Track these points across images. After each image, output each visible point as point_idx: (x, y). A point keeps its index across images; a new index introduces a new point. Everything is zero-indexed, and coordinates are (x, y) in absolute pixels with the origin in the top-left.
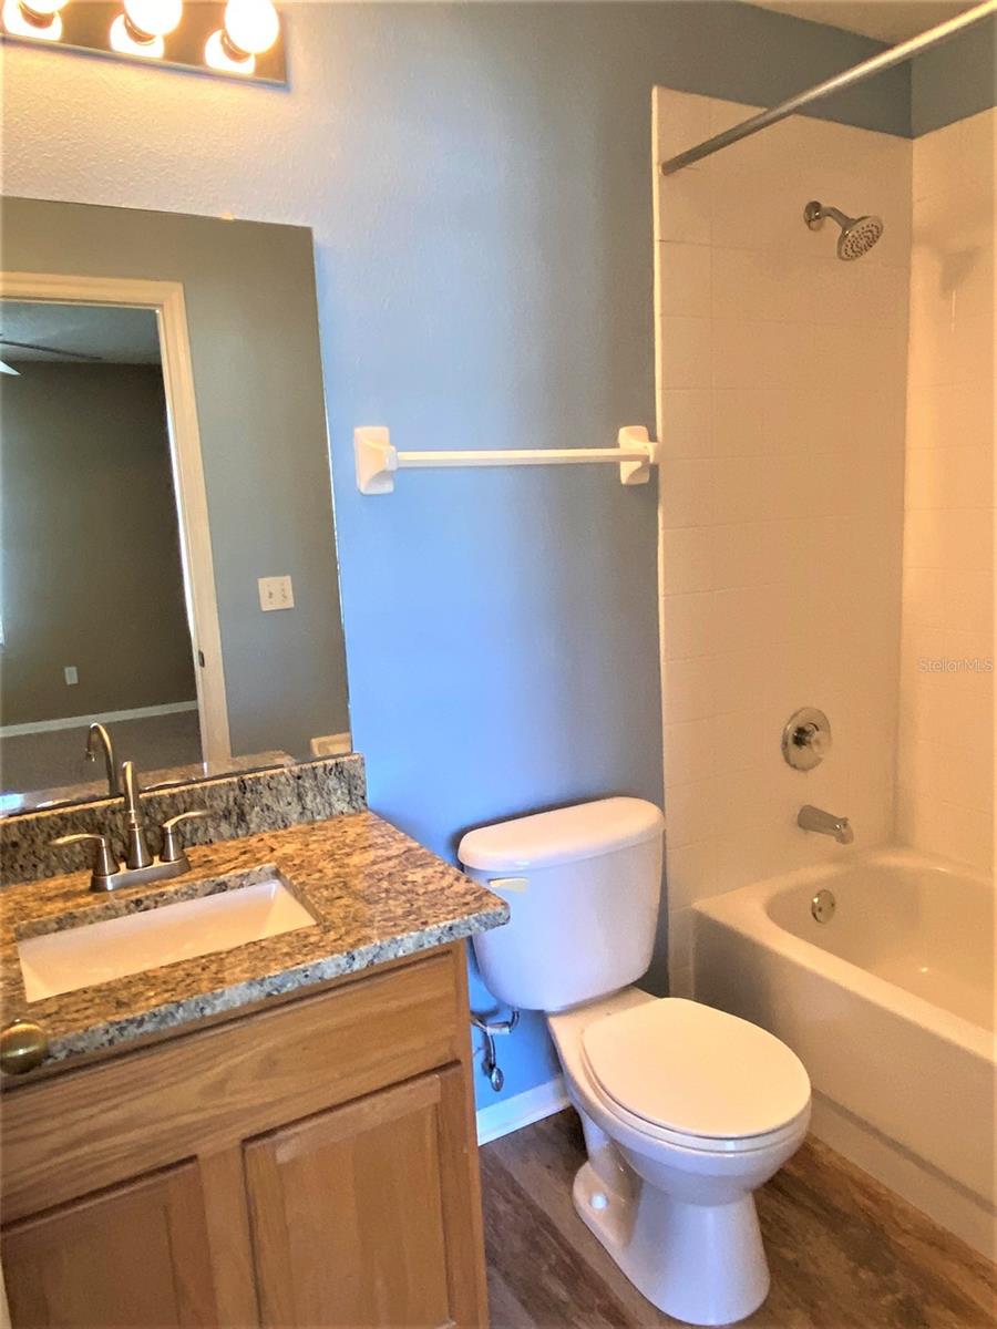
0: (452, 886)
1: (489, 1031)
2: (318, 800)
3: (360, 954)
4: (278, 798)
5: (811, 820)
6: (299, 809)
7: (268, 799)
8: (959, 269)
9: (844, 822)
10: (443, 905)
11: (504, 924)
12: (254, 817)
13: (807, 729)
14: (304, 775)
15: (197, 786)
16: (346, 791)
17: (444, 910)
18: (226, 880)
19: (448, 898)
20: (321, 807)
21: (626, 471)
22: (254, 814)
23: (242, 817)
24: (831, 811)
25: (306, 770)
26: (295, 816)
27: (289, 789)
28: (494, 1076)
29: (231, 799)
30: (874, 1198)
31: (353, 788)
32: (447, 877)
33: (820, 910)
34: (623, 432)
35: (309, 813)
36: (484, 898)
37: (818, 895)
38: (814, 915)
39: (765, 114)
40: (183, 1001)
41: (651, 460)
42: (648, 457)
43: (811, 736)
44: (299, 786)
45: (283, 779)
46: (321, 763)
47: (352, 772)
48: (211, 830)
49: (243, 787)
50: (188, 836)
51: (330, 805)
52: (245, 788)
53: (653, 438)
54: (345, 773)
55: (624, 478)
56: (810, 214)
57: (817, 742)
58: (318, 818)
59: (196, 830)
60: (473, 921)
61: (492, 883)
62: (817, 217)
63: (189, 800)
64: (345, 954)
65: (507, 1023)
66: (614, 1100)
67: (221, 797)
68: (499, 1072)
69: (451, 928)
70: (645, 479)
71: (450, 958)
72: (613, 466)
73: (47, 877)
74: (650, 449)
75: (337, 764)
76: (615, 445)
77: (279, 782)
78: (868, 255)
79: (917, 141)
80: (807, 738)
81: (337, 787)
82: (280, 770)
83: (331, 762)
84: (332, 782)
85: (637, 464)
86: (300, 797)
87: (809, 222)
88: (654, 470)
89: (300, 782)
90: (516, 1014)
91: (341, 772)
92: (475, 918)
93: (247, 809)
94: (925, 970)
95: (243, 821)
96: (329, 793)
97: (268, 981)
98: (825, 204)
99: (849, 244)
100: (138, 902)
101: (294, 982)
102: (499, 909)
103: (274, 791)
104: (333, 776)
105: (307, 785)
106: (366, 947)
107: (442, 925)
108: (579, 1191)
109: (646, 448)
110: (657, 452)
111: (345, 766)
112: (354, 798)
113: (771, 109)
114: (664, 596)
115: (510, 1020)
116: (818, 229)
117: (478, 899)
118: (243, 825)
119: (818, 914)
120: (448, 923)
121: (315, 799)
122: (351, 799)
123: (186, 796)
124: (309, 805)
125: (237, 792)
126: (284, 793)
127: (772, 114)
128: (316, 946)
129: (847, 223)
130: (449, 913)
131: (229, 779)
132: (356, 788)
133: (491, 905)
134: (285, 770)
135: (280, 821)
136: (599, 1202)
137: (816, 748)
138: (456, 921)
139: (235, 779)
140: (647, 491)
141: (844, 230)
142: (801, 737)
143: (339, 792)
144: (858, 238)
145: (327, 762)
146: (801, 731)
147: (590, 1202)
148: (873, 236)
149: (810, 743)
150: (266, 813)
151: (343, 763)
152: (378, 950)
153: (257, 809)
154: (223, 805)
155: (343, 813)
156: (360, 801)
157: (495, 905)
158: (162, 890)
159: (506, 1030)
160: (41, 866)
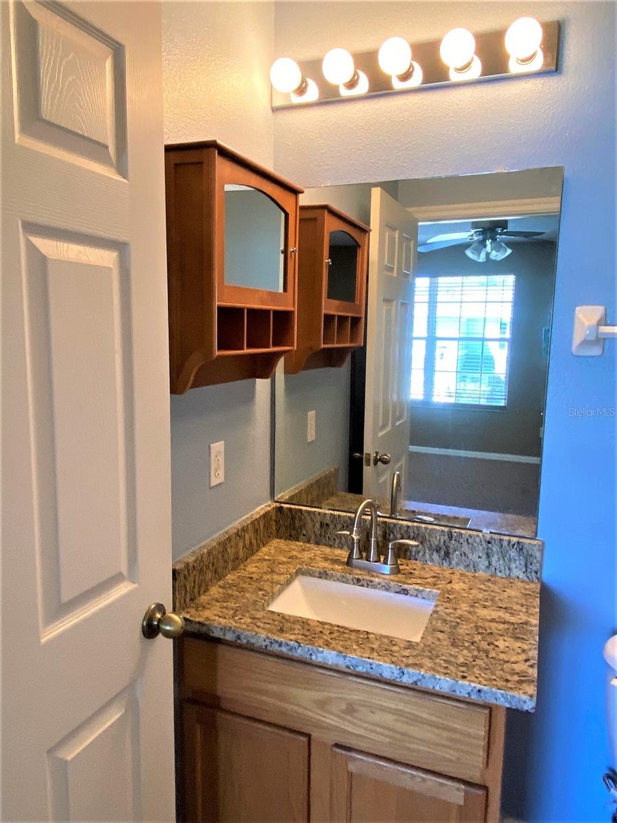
0: (516, 663)
2: (501, 562)
3: (408, 673)
4: (473, 550)
6: (487, 563)
7: (465, 548)
10: (492, 672)
12: (455, 557)
14: (493, 541)
15: (423, 526)
16: (523, 563)
17: (488, 676)
18: (408, 589)
19: (502, 670)
20: (503, 568)
22: (455, 556)
23: (447, 554)
25: (495, 540)
26: (483, 567)
27: (481, 548)
29: (442, 541)
31: (529, 564)
32: (523, 655)
35: (493, 569)
40: (302, 645)
44: (488, 548)
45: (478, 540)
46: (507, 538)
47: (530, 552)
48: (427, 555)
49: (450, 536)
50: (413, 554)
51: (509, 569)
52: (452, 537)
54: (524, 551)
58: (499, 574)
59: (419, 552)
60: (500, 696)
63: (416, 532)
64: (398, 668)
67: (436, 537)
69: (480, 691)
73: (339, 547)
75: (518, 542)
77: (475, 541)
81: (517, 558)
82: (478, 533)
83: (514, 540)
84: (513, 553)
86: (488, 556)
89: (490, 545)
91: (521, 549)
92: (502, 694)
93: (451, 551)
95: (448, 557)
96: (510, 560)
97: (348, 659)
100: (358, 580)
101: (363, 668)
103: (470, 546)
104: (514, 550)
105: (494, 549)
106: (413, 671)
107: (475, 685)
111: (525, 546)
112: (529, 570)
118: (447, 559)
121: (499, 560)
122: (526, 571)
123: (415, 529)
124: (494, 563)
125: (446, 537)
126: (477, 549)
128: (392, 653)
130: (489, 680)
131: (443, 528)
132: (531, 564)
134: (480, 534)
135: (472, 566)
138: (485, 688)
139: (446, 529)
143: (518, 562)
145: (512, 538)
150: (463, 558)
151: (524, 543)
152: (421, 677)
153: (457, 552)
154: (437, 543)
155: (518, 578)
156: (534, 574)
158: (372, 579)
160: (337, 541)
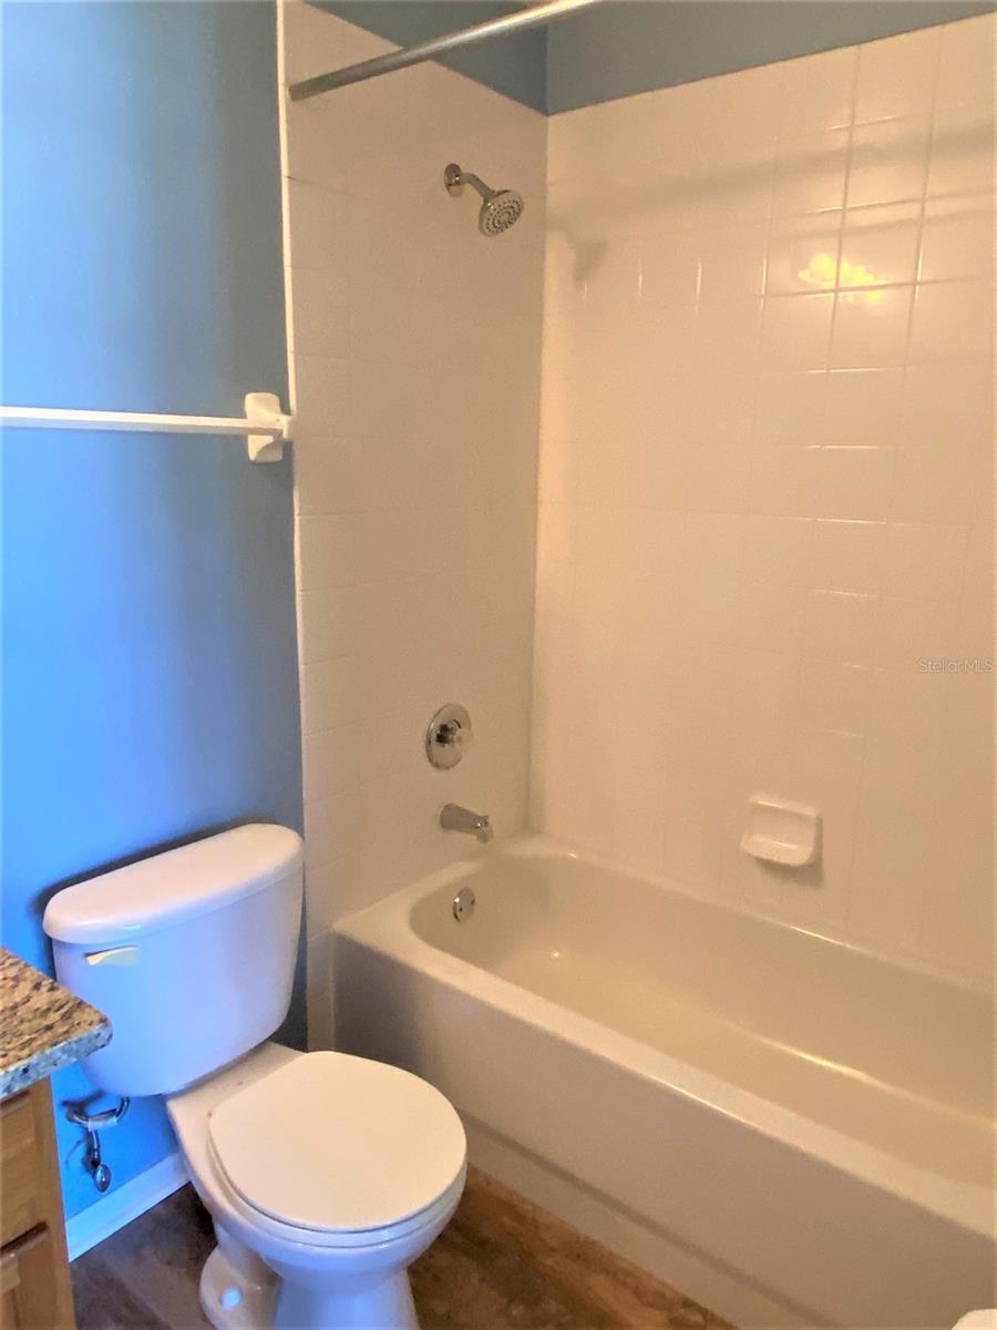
0: (28, 999)
1: (91, 1125)
5: (454, 819)
8: (589, 261)
9: (485, 821)
10: (14, 1035)
11: (103, 1046)
13: (449, 726)
17: (16, 1042)
19: (22, 1021)
21: (255, 445)
24: (471, 809)
28: (99, 1174)
30: (520, 1218)
32: (22, 984)
33: (461, 910)
34: (250, 399)
36: (75, 1015)
37: (459, 895)
38: (456, 917)
39: (399, 52)
41: (285, 435)
42: (281, 433)
43: (453, 734)
53: (285, 409)
55: (252, 455)
56: (450, 178)
57: (460, 739)
60: (59, 1054)
61: (89, 958)
62: (457, 183)
65: (114, 1111)
66: (247, 1203)
68: (106, 1169)
69: (25, 1071)
70: (277, 456)
71: (27, 1100)
72: (238, 440)
74: (283, 422)
76: (242, 415)
78: (508, 231)
79: (553, 120)
80: (450, 736)
85: (269, 439)
87: (449, 185)
88: (288, 447)
90: (125, 1101)
92: (62, 1049)
94: (556, 955)
98: (465, 169)
99: (491, 218)
102: (96, 1029)
107: (12, 1068)
108: (207, 1290)
109: (278, 420)
110: (292, 425)
113: (408, 48)
114: (303, 591)
115: (117, 1107)
116: (458, 195)
117: (67, 1017)
119: (459, 914)
120: (21, 1065)
127: (406, 56)
129: (488, 194)
130: (23, 1046)
133: (84, 1025)
136: (232, 1298)
137: (457, 745)
138: (34, 1058)
140: (280, 469)
141: (486, 201)
142: (444, 735)
144: (501, 212)
146: (444, 728)
147: (221, 1301)
148: (515, 212)
149: (452, 740)
157: (90, 1024)
159: (114, 1120)
